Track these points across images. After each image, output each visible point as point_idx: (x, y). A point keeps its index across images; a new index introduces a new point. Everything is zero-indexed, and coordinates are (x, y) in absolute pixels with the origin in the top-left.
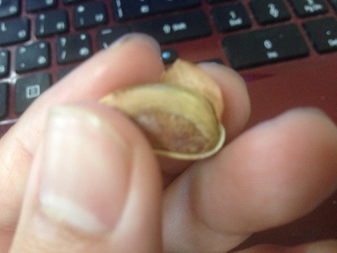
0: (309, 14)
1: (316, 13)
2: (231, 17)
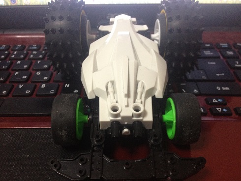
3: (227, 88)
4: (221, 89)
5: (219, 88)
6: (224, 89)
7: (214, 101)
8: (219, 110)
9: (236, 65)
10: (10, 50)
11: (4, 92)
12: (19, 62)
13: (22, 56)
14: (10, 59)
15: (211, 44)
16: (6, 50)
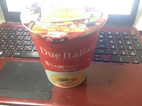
0: (132, 55)
1: (133, 56)
2: (114, 52)
3: (103, 51)
4: (101, 51)
5: (100, 51)
6: (102, 51)
7: (96, 56)
8: (97, 59)
9: (111, 42)
10: (23, 31)
11: (22, 49)
12: (27, 37)
13: (28, 35)
14: (23, 35)
15: (104, 32)
16: (22, 31)
